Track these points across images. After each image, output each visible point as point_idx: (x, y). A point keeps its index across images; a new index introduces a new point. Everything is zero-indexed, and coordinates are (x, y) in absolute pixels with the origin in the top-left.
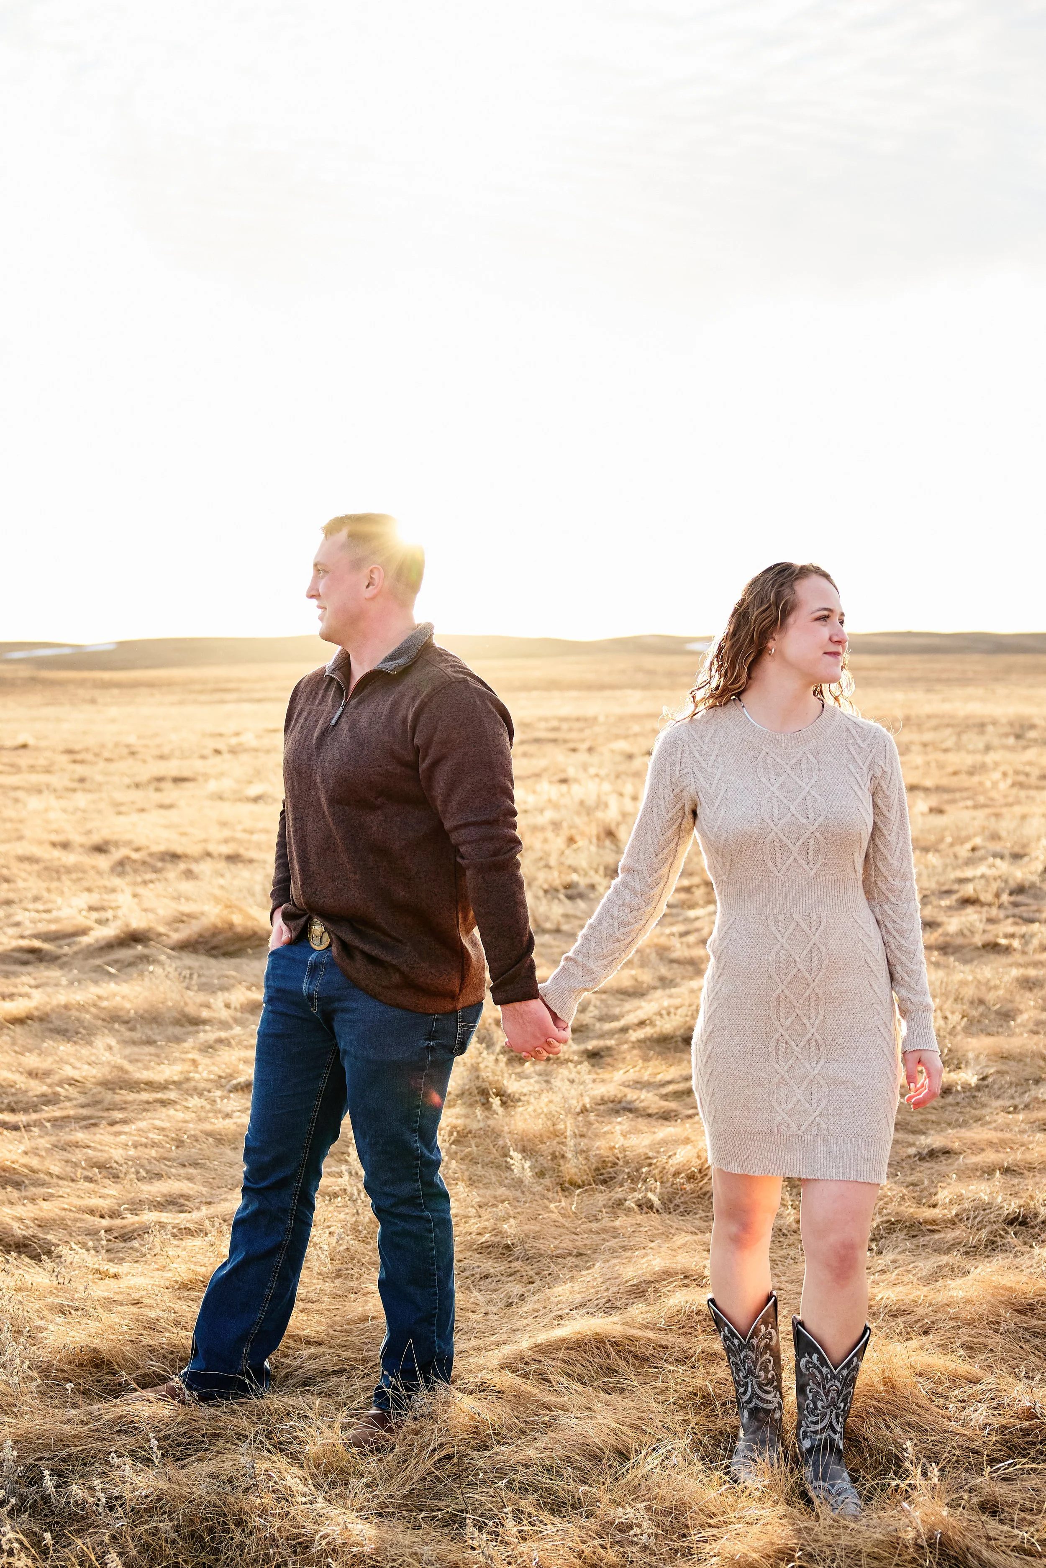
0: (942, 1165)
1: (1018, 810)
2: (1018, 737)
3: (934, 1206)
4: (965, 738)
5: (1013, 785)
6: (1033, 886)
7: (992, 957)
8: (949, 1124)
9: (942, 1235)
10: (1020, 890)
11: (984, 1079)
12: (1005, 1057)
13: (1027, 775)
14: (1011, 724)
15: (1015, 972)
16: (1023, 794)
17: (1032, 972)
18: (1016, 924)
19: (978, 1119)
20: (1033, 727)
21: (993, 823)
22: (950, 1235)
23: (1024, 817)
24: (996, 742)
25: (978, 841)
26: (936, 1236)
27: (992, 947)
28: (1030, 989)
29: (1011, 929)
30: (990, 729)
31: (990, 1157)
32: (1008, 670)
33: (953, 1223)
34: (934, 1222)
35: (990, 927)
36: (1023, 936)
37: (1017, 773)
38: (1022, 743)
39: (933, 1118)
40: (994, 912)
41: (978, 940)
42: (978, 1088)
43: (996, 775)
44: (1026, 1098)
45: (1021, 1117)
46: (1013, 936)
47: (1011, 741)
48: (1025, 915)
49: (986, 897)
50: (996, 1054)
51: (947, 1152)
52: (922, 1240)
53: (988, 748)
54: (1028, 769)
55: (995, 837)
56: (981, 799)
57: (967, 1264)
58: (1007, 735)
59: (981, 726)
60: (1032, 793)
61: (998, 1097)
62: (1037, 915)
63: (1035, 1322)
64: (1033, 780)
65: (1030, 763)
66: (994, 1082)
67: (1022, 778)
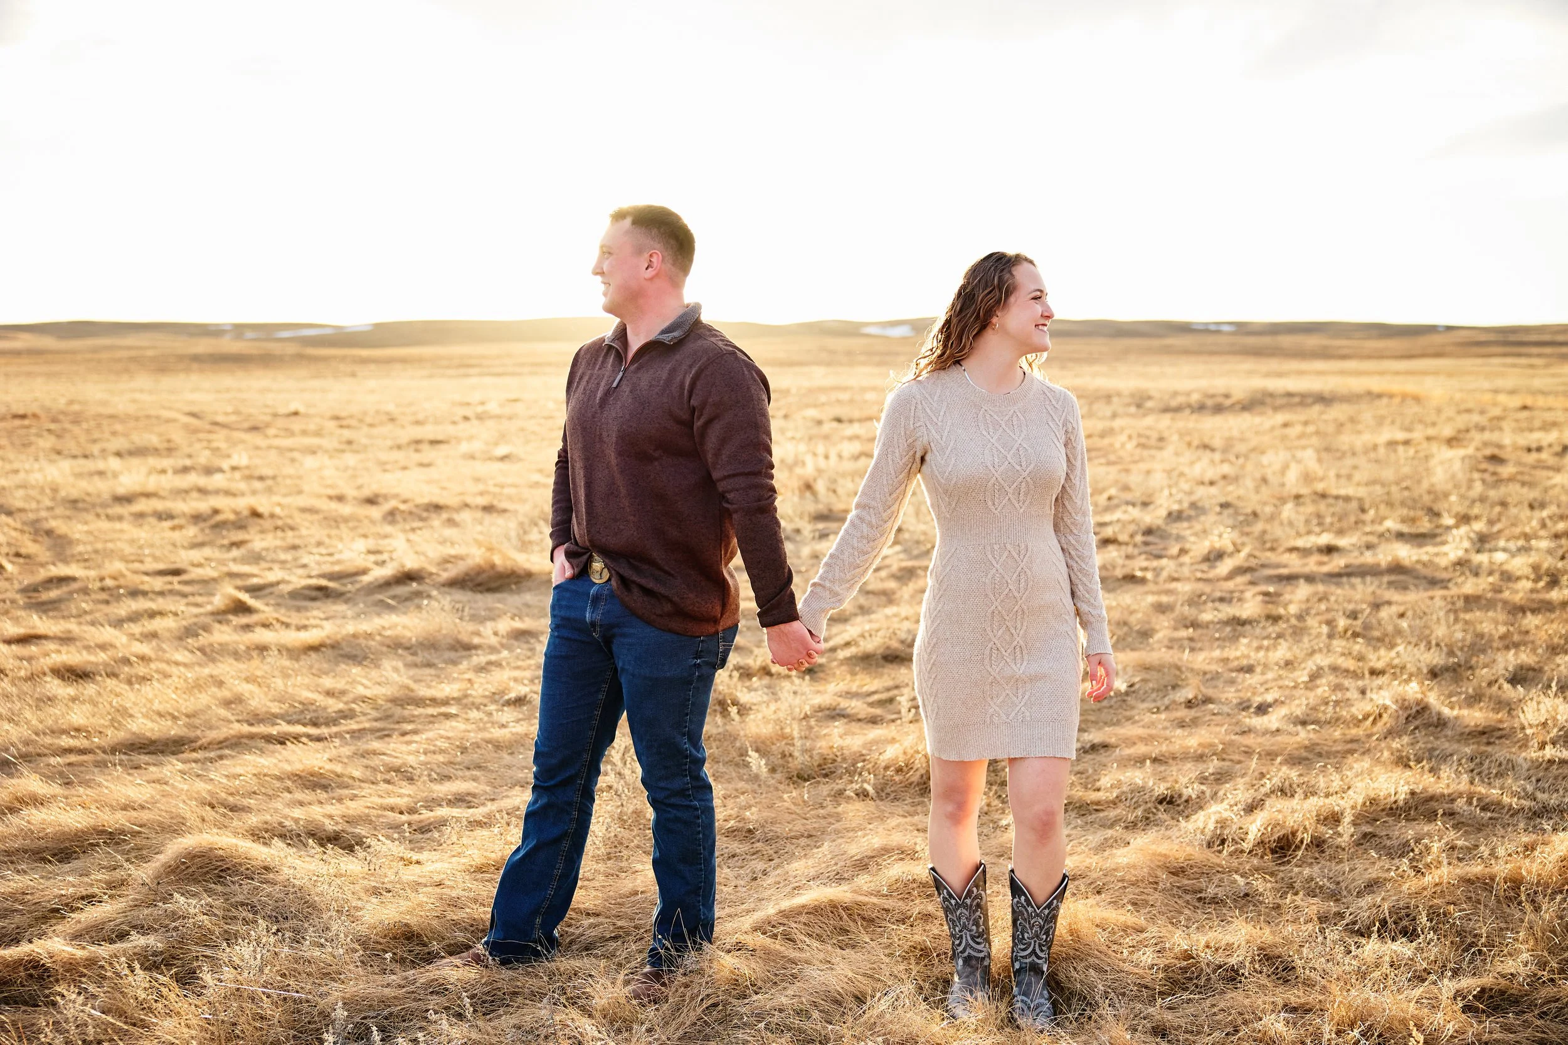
0: (1102, 757)
1: (1143, 466)
2: (1139, 406)
3: (1099, 790)
4: (1095, 407)
5: (1139, 445)
6: (1159, 528)
7: (1131, 586)
8: (1106, 723)
9: (1106, 813)
10: (1149, 532)
11: (1131, 686)
12: (1147, 668)
13: (1148, 437)
14: (1132, 395)
15: (1151, 599)
16: (1146, 453)
17: (1165, 599)
18: (1147, 559)
19: (1129, 719)
20: (1150, 398)
21: (1124, 478)
22: (1112, 814)
23: (1148, 472)
24: (1120, 410)
25: (1113, 491)
26: (1101, 815)
27: (1130, 579)
28: (1163, 612)
29: (1145, 564)
30: (1115, 400)
31: (1141, 749)
32: (1127, 352)
33: (1114, 803)
34: (1098, 803)
35: (1128, 562)
36: (1154, 569)
37: (1139, 435)
38: (1141, 411)
39: (1092, 718)
40: (1130, 549)
41: (1119, 573)
42: (1127, 694)
43: (1123, 438)
44: (1166, 701)
45: (1163, 716)
46: (1145, 569)
47: (1133, 409)
48: (1155, 552)
49: (1123, 537)
50: (1140, 666)
51: (1105, 746)
52: (1090, 818)
53: (1114, 416)
54: (1148, 433)
55: (1126, 488)
56: (1112, 458)
57: (1128, 836)
58: (1129, 405)
59: (1108, 398)
60: (1153, 452)
61: (1143, 701)
62: (1164, 553)
63: (1186, 882)
64: (1153, 442)
65: (1149, 428)
66: (1139, 689)
67: (1143, 440)
